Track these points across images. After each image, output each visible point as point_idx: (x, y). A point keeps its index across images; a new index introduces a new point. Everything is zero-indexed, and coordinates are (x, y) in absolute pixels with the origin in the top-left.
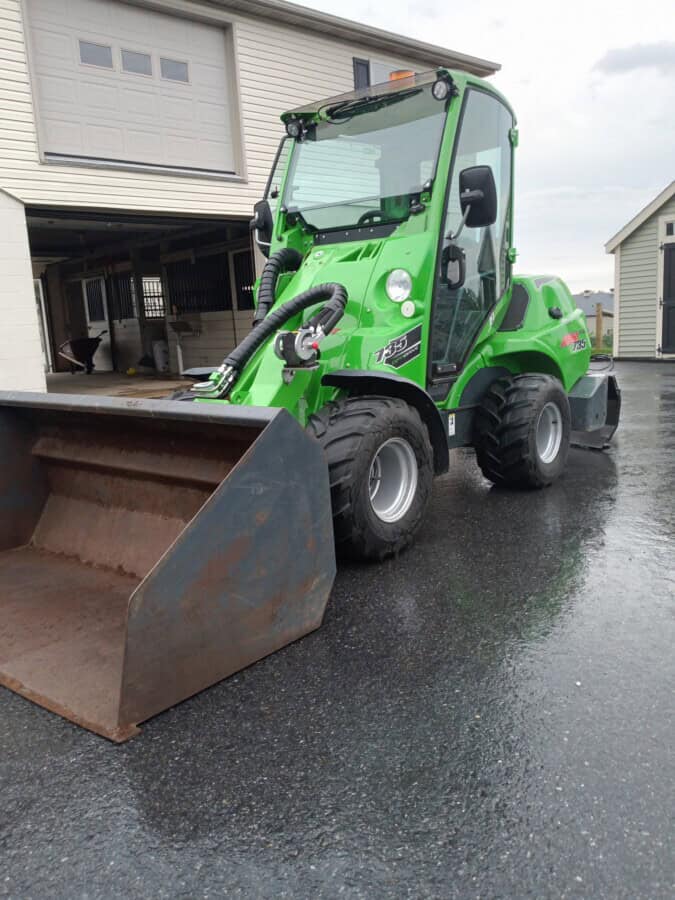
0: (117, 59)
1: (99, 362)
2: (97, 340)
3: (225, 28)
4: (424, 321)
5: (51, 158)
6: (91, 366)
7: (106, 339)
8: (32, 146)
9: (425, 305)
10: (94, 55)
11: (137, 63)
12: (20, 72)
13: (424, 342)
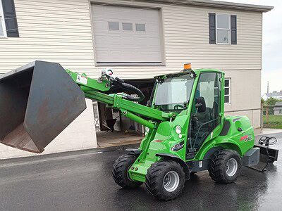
0: (121, 27)
1: (116, 128)
2: (116, 120)
3: (159, 9)
4: (185, 139)
5: (99, 64)
6: (113, 129)
7: (118, 119)
8: (93, 61)
9: (186, 135)
10: (113, 26)
11: (127, 27)
12: (89, 36)
13: (185, 144)
